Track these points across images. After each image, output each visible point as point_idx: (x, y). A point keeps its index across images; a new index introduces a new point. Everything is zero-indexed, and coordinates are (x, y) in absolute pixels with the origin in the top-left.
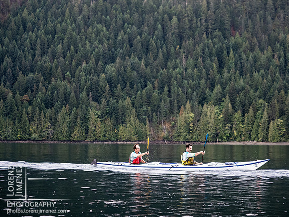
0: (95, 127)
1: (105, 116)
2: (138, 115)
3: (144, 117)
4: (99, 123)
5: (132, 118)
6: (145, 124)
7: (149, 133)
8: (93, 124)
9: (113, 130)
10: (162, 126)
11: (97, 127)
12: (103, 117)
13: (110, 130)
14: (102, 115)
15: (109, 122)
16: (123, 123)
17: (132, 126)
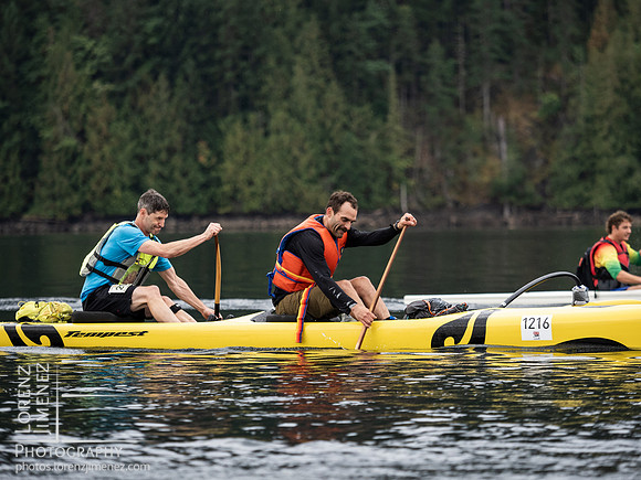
0: (82, 136)
1: (137, 64)
2: (337, 59)
3: (373, 66)
4: (103, 111)
5: (300, 78)
6: (382, 110)
7: (403, 164)
8: (67, 116)
9: (189, 148)
10: (487, 119)
11: (93, 137)
12: (124, 75)
13: (171, 151)
14: (118, 59)
15: (163, 103)
16: (245, 105)
17: (302, 120)
